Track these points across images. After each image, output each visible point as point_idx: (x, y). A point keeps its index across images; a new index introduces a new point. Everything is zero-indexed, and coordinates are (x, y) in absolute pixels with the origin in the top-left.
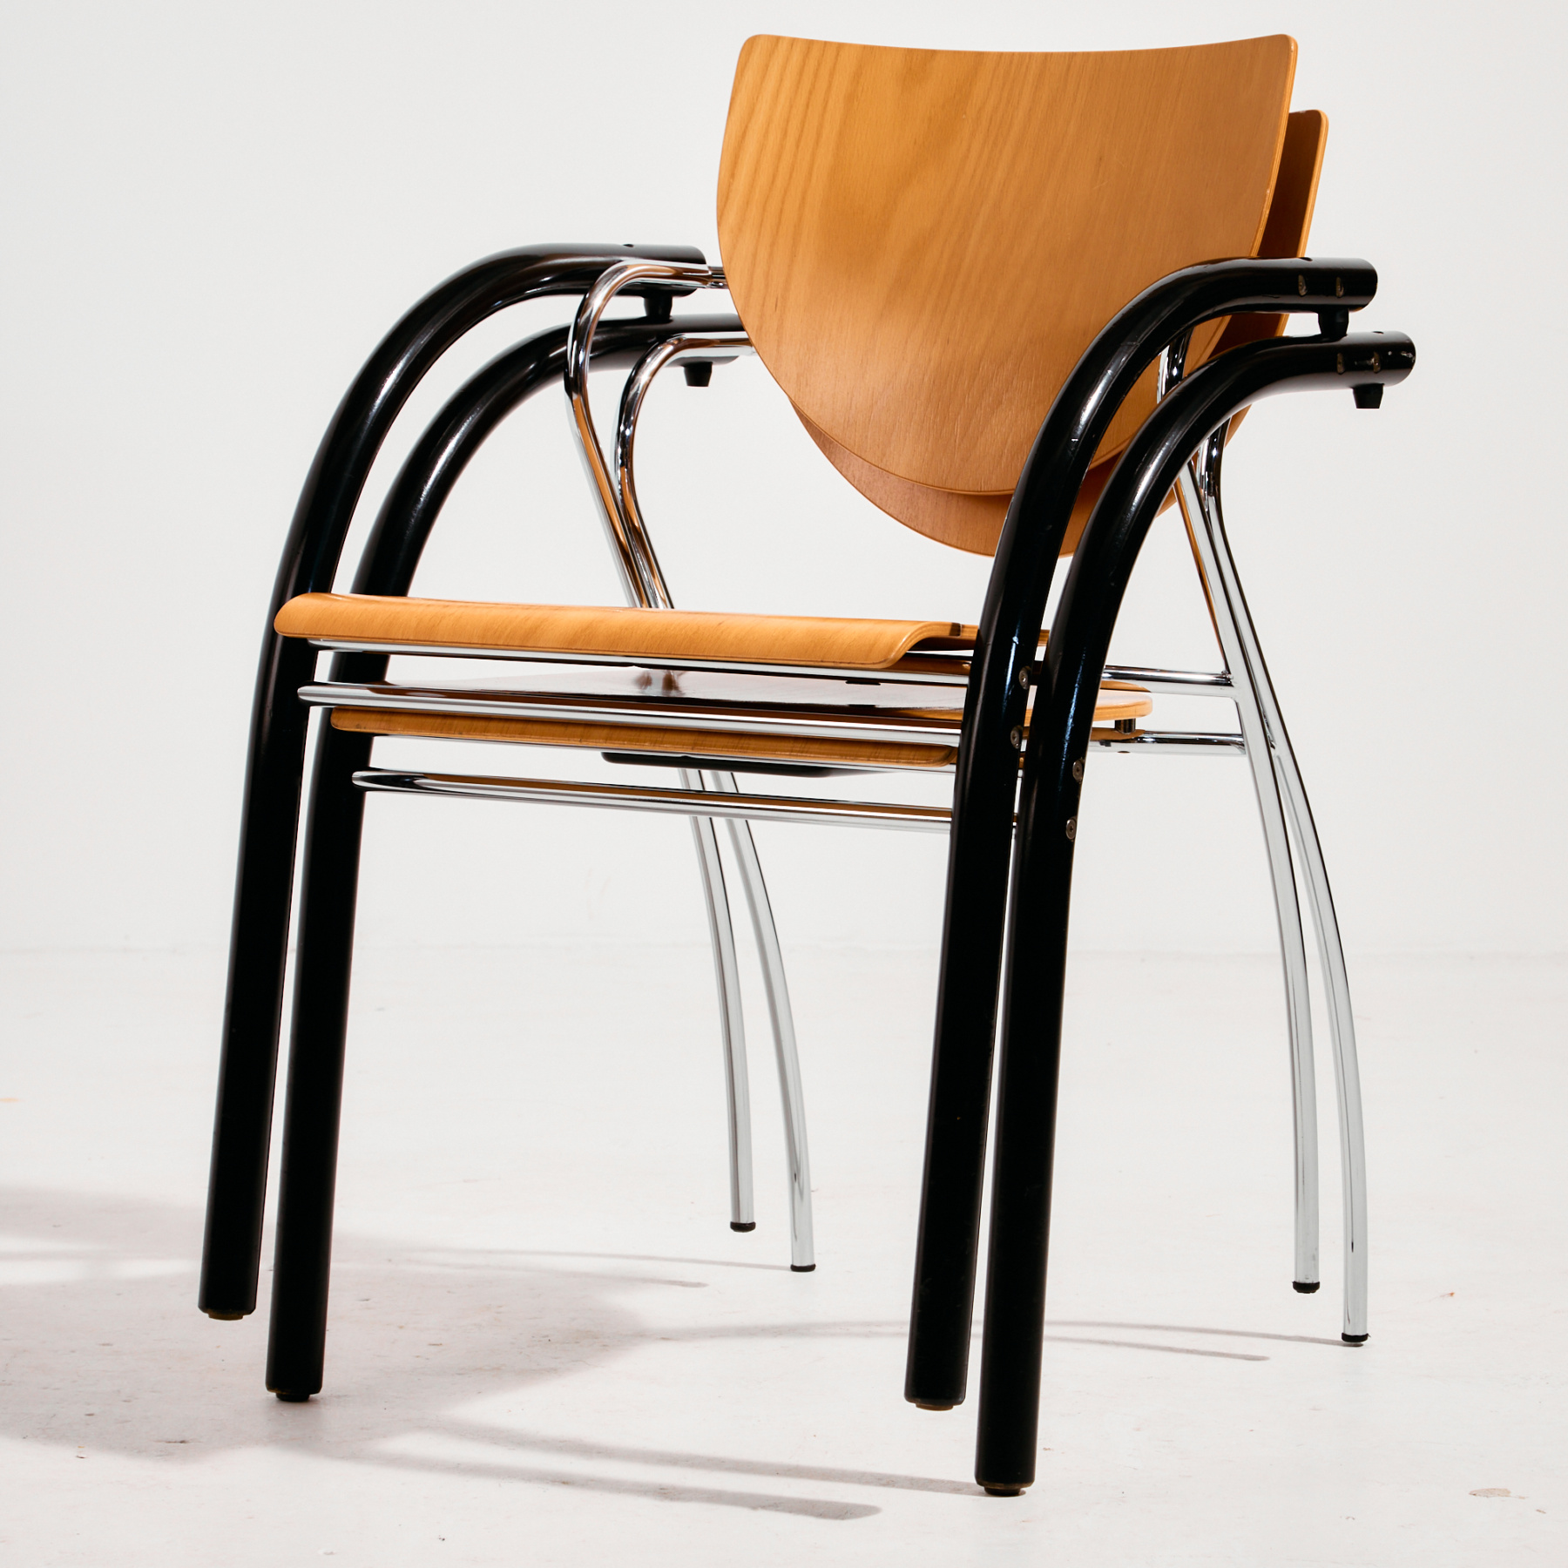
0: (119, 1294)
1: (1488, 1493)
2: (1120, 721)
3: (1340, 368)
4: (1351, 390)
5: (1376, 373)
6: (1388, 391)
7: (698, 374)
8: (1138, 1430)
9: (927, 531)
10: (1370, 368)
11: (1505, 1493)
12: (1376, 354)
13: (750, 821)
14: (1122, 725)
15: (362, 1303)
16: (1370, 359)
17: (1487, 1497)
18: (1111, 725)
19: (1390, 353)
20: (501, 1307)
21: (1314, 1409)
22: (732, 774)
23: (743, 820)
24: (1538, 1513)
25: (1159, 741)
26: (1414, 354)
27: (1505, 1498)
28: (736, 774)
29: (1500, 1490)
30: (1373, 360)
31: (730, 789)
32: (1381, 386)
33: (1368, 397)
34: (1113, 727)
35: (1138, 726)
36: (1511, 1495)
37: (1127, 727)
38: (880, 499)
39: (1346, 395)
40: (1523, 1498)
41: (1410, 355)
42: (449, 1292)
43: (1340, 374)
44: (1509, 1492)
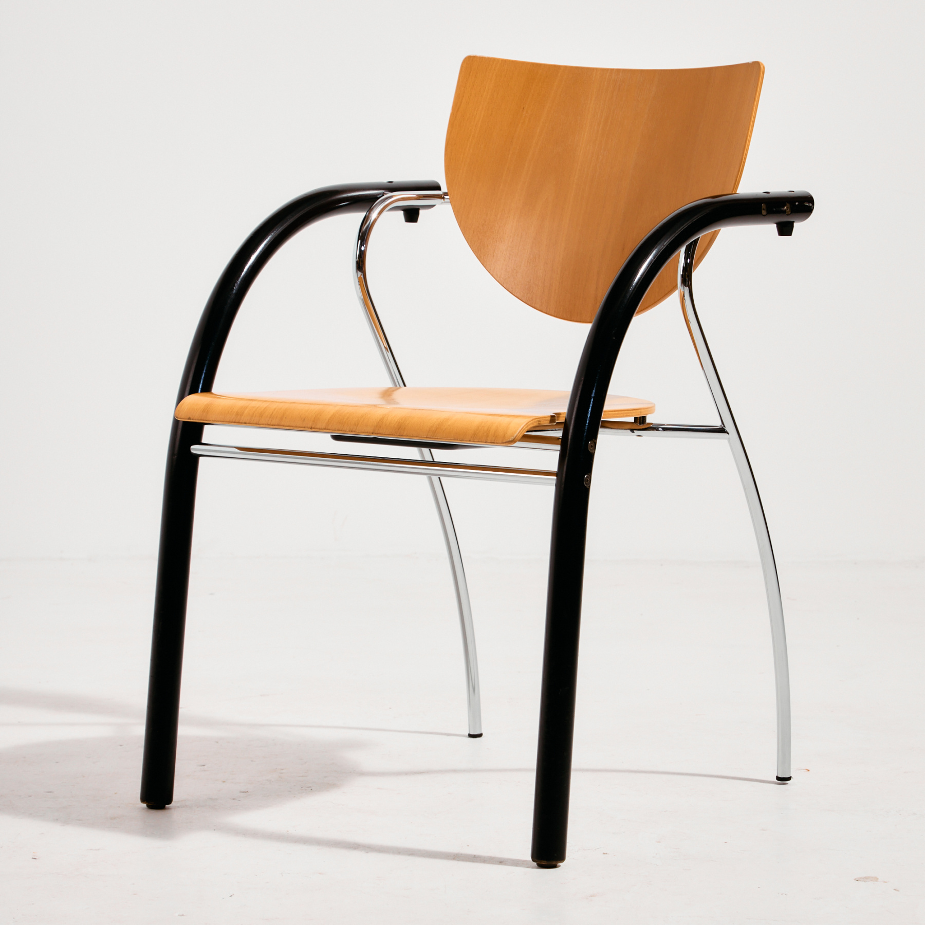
0: (57, 763)
1: (866, 879)
2: (637, 418)
3: (764, 212)
4: (775, 225)
5: (788, 215)
6: (797, 226)
7: (412, 215)
8: (659, 842)
9: (538, 306)
10: (784, 212)
11: (876, 879)
12: (787, 204)
13: (441, 478)
14: (638, 421)
15: (201, 767)
16: (784, 207)
17: (865, 882)
18: (632, 420)
19: (797, 203)
20: (282, 770)
21: (763, 830)
22: (430, 450)
23: (437, 477)
24: (895, 891)
25: (664, 429)
26: (813, 204)
27: (875, 882)
28: (432, 450)
29: (872, 877)
30: (786, 207)
31: (429, 458)
32: (793, 222)
33: (785, 229)
34: (633, 421)
35: (648, 421)
36: (879, 880)
37: (641, 422)
38: (512, 288)
39: (772, 228)
40: (886, 882)
41: (811, 205)
42: (252, 761)
43: (764, 216)
44: (877, 879)
